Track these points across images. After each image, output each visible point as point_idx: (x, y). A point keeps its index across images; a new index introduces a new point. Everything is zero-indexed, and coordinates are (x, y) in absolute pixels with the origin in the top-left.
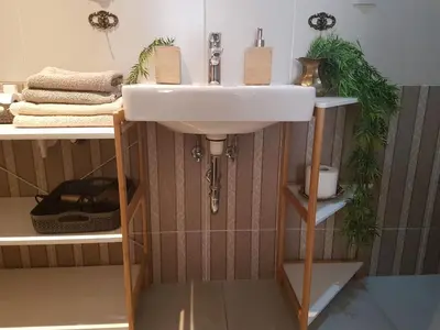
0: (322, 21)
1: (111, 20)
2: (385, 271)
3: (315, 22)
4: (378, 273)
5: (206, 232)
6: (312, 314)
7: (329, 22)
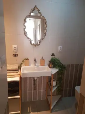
0: (53, 55)
1: (17, 55)
2: (65, 96)
3: (52, 55)
4: (64, 97)
5: (33, 91)
6: (52, 107)
7: (54, 55)
